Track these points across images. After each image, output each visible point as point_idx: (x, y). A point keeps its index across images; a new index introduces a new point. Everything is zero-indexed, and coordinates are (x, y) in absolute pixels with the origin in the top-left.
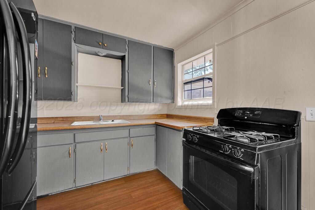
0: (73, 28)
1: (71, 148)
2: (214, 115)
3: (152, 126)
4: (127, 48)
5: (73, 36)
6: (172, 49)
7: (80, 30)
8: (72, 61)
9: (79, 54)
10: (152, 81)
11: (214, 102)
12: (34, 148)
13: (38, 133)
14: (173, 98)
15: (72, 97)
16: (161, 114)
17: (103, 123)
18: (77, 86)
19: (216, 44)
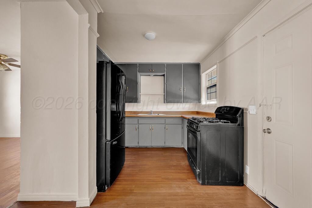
0: (138, 65)
1: (137, 126)
2: (213, 111)
3: (179, 118)
4: (166, 69)
5: (138, 69)
6: (199, 63)
7: (141, 65)
8: (138, 82)
9: (141, 76)
10: (183, 88)
11: (217, 103)
12: (124, 124)
13: (126, 118)
14: (199, 100)
15: (138, 101)
16: (192, 111)
17: (153, 115)
18: (140, 95)
19: (218, 62)
